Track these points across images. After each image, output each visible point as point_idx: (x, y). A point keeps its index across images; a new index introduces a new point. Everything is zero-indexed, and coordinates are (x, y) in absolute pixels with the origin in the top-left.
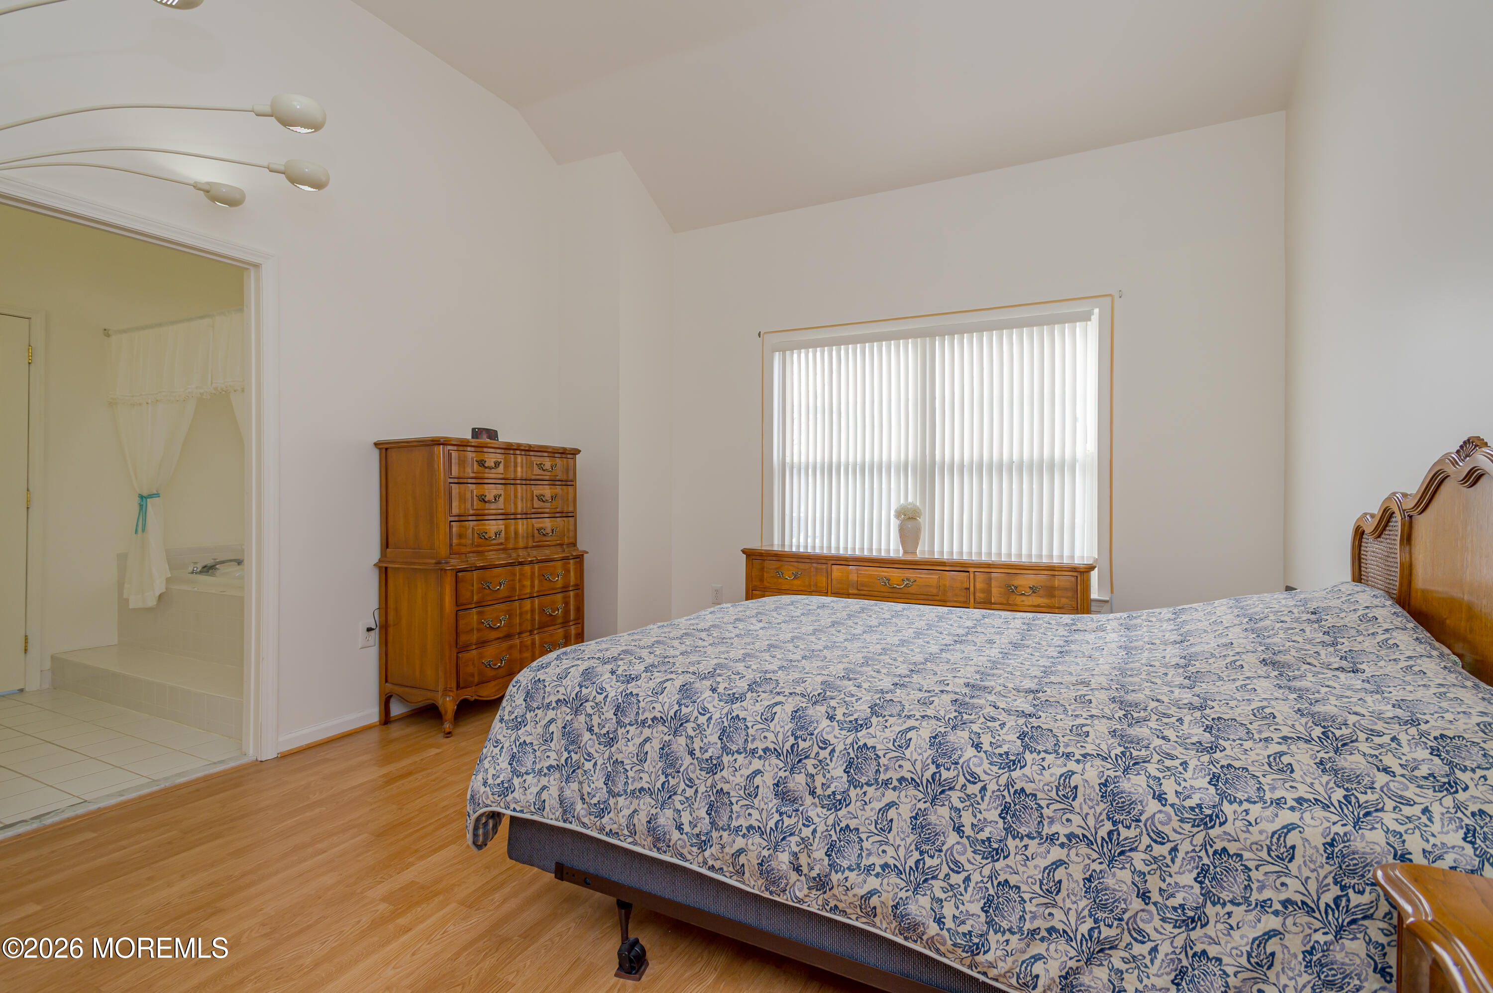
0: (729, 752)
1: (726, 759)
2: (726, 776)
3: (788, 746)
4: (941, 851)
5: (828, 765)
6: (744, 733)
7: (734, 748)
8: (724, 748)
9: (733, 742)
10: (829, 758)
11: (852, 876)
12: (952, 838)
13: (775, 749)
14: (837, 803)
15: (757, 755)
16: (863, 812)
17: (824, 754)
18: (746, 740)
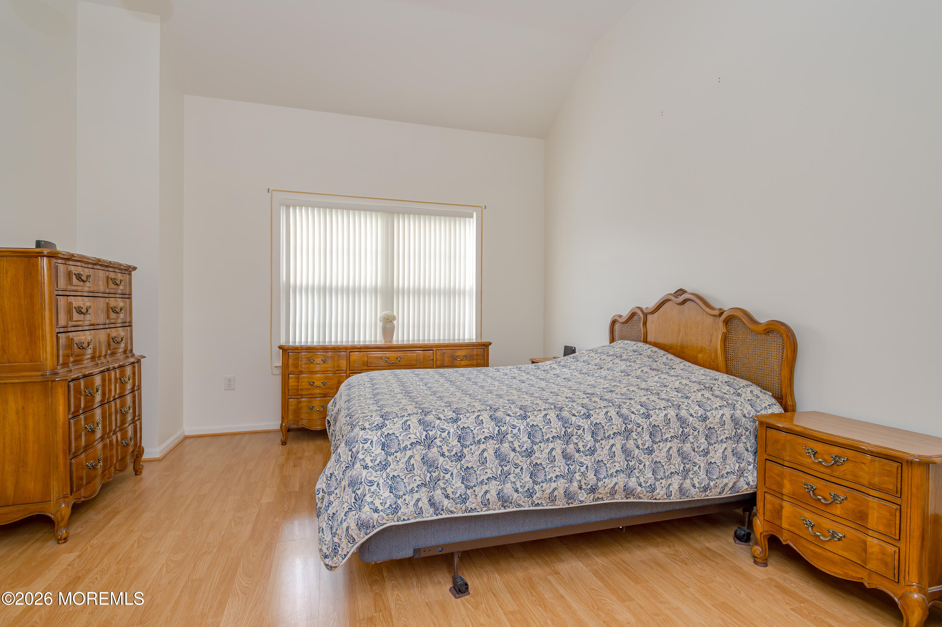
0: (536, 444)
1: (535, 447)
2: (537, 456)
3: (563, 433)
4: (634, 458)
5: (583, 436)
6: (540, 432)
7: (538, 441)
8: (533, 442)
9: (536, 438)
10: (583, 433)
11: (606, 480)
12: (637, 451)
13: (558, 436)
14: (592, 451)
15: (550, 441)
16: (603, 452)
17: (580, 432)
18: (543, 435)
